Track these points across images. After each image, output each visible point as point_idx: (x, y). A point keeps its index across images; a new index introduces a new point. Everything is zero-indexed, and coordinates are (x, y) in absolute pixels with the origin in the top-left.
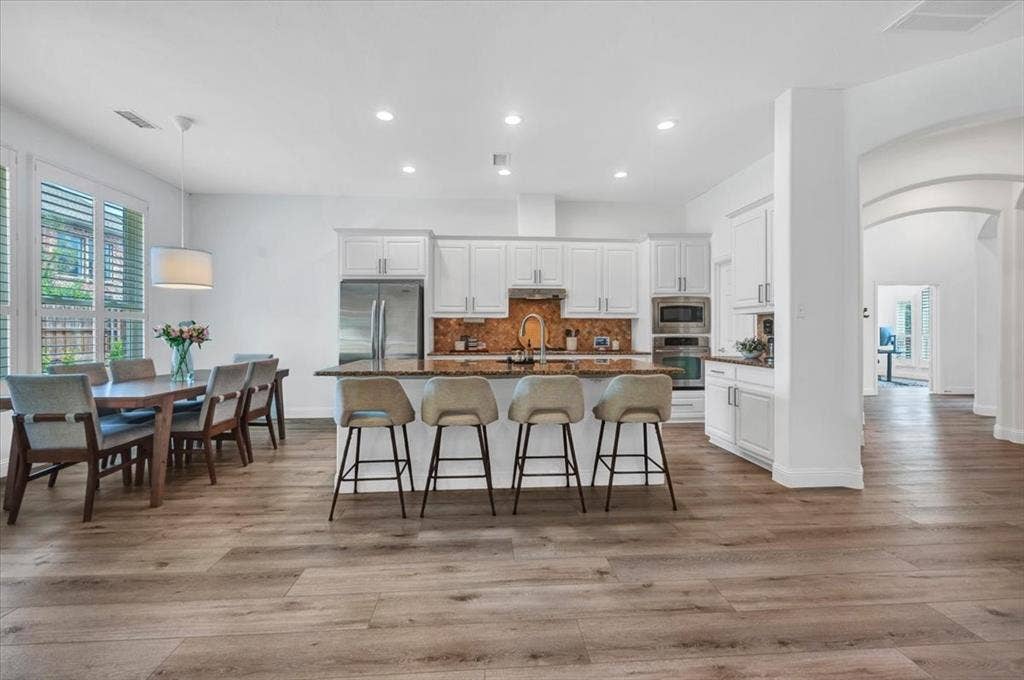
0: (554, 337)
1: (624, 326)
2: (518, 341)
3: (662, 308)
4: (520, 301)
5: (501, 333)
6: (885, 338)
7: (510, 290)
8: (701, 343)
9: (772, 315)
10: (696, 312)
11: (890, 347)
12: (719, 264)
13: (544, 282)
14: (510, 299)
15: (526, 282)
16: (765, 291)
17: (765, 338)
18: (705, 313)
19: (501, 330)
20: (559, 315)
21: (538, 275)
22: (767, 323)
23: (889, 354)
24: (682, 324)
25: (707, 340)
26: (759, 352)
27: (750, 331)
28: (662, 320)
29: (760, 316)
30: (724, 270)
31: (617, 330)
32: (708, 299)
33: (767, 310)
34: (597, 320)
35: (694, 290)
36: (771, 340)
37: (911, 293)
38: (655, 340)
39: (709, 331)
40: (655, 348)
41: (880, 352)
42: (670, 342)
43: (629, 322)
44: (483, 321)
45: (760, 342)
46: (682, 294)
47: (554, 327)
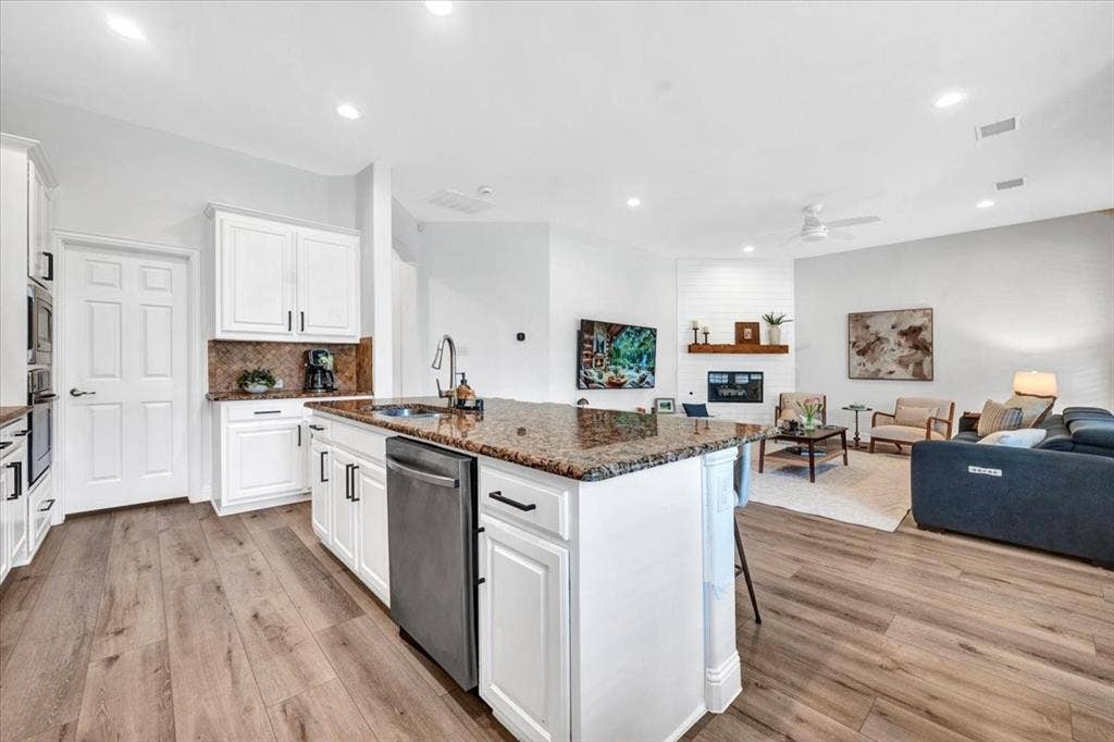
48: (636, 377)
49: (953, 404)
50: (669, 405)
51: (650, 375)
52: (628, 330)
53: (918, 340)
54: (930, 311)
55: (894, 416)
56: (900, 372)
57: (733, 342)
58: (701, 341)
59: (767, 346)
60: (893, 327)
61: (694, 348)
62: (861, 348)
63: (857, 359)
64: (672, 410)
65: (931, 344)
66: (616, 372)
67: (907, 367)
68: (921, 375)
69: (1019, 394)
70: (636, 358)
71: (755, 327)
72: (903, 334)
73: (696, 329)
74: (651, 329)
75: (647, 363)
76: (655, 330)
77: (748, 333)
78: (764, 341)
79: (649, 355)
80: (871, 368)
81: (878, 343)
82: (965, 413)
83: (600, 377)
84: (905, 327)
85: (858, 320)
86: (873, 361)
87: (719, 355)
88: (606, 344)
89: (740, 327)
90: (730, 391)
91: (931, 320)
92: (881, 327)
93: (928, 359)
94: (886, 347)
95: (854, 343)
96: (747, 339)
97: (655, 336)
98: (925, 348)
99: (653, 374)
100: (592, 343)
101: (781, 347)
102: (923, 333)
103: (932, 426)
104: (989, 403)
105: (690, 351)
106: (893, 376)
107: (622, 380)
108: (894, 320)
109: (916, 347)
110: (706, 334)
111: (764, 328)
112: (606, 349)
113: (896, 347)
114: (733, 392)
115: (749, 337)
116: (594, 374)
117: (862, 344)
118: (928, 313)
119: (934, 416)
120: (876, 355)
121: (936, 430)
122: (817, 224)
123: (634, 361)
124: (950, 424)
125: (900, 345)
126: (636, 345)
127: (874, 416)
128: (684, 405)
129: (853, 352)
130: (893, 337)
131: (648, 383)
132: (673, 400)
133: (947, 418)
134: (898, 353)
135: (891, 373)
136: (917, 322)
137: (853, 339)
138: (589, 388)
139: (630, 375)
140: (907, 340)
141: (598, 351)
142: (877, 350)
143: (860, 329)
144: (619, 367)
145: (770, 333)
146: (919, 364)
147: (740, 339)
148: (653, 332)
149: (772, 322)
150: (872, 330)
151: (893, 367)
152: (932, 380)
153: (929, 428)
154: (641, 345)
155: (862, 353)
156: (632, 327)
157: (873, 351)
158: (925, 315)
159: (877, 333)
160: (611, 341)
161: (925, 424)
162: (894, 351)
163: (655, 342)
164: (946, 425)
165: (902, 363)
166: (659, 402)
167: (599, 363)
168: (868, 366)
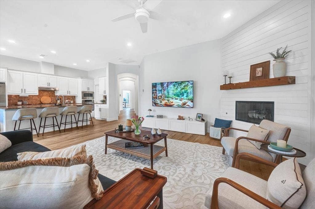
0: (53, 100)
1: (74, 98)
2: (40, 101)
3: (84, 94)
4: (42, 91)
5: (34, 99)
6: (125, 100)
7: (39, 87)
8: (92, 101)
9: (106, 96)
10: (91, 95)
11: (125, 102)
12: (96, 85)
13: (50, 86)
14: (39, 90)
15: (45, 86)
16: (105, 92)
17: (105, 100)
18: (93, 95)
19: (34, 98)
20: (55, 95)
21: (49, 84)
22: (105, 97)
23: (125, 103)
24: (87, 97)
25: (94, 100)
26: (104, 102)
27: (102, 99)
28: (84, 96)
29: (104, 96)
30: (97, 86)
31: (71, 98)
32: (94, 92)
33: (106, 95)
34: (66, 96)
35: (91, 90)
36: (106, 100)
37: (129, 92)
38: (83, 100)
39: (94, 99)
40: (82, 102)
41: (123, 102)
42: (86, 101)
43: (75, 97)
44: (28, 96)
45: (104, 100)
46: (88, 91)
47: (53, 98)
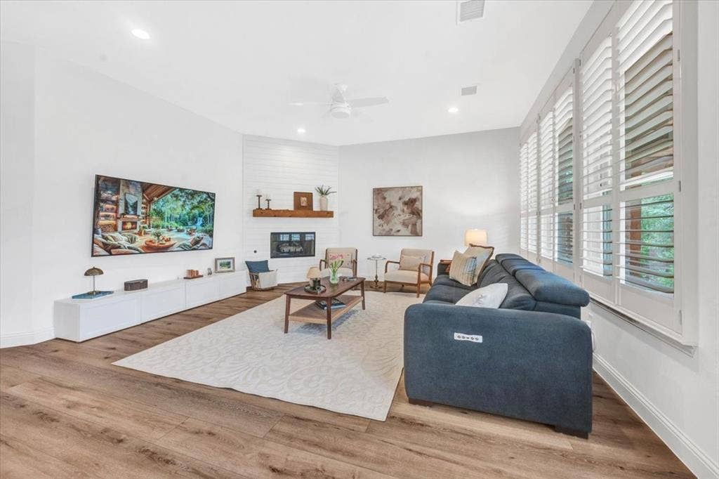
48: (189, 240)
49: (433, 253)
50: (228, 264)
51: (208, 237)
52: (176, 192)
53: (413, 207)
54: (420, 188)
55: (399, 263)
56: (404, 231)
57: (291, 208)
58: (264, 207)
59: (318, 212)
60: (400, 199)
61: (258, 213)
62: (381, 213)
63: (379, 221)
64: (231, 269)
65: (421, 211)
66: (158, 235)
67: (407, 226)
68: (416, 233)
69: (472, 245)
70: (186, 222)
71: (309, 196)
72: (406, 203)
73: (259, 196)
74: (208, 194)
75: (202, 225)
76: (214, 195)
77: (304, 200)
78: (316, 208)
79: (205, 218)
80: (386, 227)
81: (391, 210)
82: (441, 261)
83: (132, 240)
84: (406, 199)
85: (379, 193)
86: (388, 223)
87: (279, 218)
88: (140, 206)
89: (298, 196)
90: (289, 248)
91: (422, 194)
92: (392, 198)
93: (419, 221)
94: (396, 213)
95: (376, 210)
96: (303, 205)
97: (214, 200)
98: (417, 213)
99: (211, 236)
100: (116, 203)
101: (328, 213)
102: (417, 203)
103: (422, 270)
104: (457, 253)
105: (255, 215)
106: (399, 234)
107: (167, 244)
108: (400, 193)
109: (413, 213)
110: (268, 200)
111: (316, 198)
112: (140, 211)
113: (401, 213)
114: (292, 249)
115: (304, 204)
116: (121, 239)
117: (381, 211)
118: (420, 189)
119: (423, 262)
120: (389, 218)
121: (424, 272)
122: (342, 101)
123: (185, 224)
124: (431, 267)
125: (403, 211)
126: (188, 208)
127: (387, 264)
128: (247, 263)
129: (376, 216)
130: (400, 206)
131: (204, 244)
132: (233, 259)
133: (429, 263)
134: (403, 217)
135: (399, 231)
136: (414, 196)
137: (376, 207)
138: (111, 254)
139: (178, 237)
140: (407, 209)
141: (126, 212)
142: (390, 216)
143: (380, 200)
144: (161, 230)
145: (320, 200)
146: (414, 225)
147: (297, 205)
148: (211, 197)
149: (323, 193)
150: (388, 200)
151: (400, 227)
152: (421, 236)
153: (419, 272)
154: (193, 208)
155: (381, 217)
156: (181, 190)
157: (388, 216)
158: (418, 191)
159: (390, 203)
160: (150, 201)
161: (417, 268)
162: (400, 215)
163: (213, 206)
164: (429, 268)
165: (405, 224)
166: (219, 262)
167: (129, 226)
168: (385, 226)
